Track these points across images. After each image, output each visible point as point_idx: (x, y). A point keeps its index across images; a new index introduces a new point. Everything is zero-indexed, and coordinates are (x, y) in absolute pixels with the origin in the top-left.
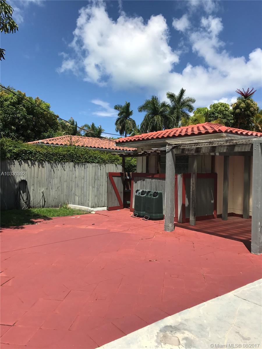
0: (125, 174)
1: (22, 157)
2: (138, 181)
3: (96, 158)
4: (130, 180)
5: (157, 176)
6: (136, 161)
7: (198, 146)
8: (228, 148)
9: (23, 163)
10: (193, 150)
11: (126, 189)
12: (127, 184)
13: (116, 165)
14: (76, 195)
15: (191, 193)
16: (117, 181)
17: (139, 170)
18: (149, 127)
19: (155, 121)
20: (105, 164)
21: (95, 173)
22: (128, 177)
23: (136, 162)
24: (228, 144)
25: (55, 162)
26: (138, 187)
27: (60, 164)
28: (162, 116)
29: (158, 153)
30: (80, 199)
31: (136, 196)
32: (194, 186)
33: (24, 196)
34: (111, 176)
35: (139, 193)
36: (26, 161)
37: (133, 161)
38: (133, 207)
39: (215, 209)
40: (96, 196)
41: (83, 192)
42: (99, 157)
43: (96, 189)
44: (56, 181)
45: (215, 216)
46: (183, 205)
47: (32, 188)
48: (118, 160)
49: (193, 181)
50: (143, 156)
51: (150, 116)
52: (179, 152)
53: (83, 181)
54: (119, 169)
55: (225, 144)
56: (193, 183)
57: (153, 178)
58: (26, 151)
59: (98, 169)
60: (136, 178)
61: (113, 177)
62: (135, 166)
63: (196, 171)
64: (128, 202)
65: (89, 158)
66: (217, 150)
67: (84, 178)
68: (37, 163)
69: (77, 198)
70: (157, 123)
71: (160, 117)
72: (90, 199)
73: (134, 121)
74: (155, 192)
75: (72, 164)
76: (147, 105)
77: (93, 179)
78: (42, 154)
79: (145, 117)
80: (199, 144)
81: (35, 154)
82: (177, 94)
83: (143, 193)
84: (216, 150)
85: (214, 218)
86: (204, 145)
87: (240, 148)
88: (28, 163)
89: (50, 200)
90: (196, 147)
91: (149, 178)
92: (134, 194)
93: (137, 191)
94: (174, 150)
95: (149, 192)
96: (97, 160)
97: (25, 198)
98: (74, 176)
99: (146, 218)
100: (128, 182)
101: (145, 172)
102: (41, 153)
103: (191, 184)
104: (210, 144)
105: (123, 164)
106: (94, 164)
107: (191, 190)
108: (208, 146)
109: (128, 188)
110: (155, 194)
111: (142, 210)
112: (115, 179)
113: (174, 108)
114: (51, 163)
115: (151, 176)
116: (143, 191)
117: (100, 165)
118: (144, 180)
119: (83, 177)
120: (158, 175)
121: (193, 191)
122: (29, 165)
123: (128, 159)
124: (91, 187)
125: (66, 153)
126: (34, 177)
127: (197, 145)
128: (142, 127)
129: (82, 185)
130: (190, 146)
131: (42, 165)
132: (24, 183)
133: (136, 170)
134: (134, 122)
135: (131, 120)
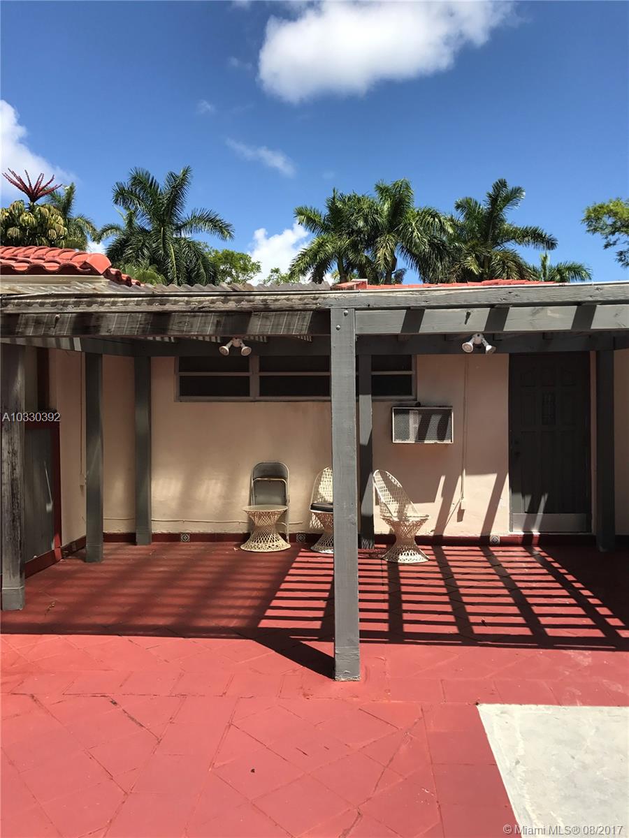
7: (94, 308)
8: (223, 320)
10: (63, 323)
15: (6, 488)
24: (231, 305)
32: (16, 461)
39: (57, 530)
45: (58, 553)
55: (220, 306)
63: (24, 406)
66: (175, 327)
80: (99, 299)
84: (170, 327)
85: (55, 561)
86: (125, 303)
87: (268, 323)
103: (4, 456)
104: (150, 303)
107: (6, 479)
121: (13, 481)
127: (90, 304)
130: (54, 304)
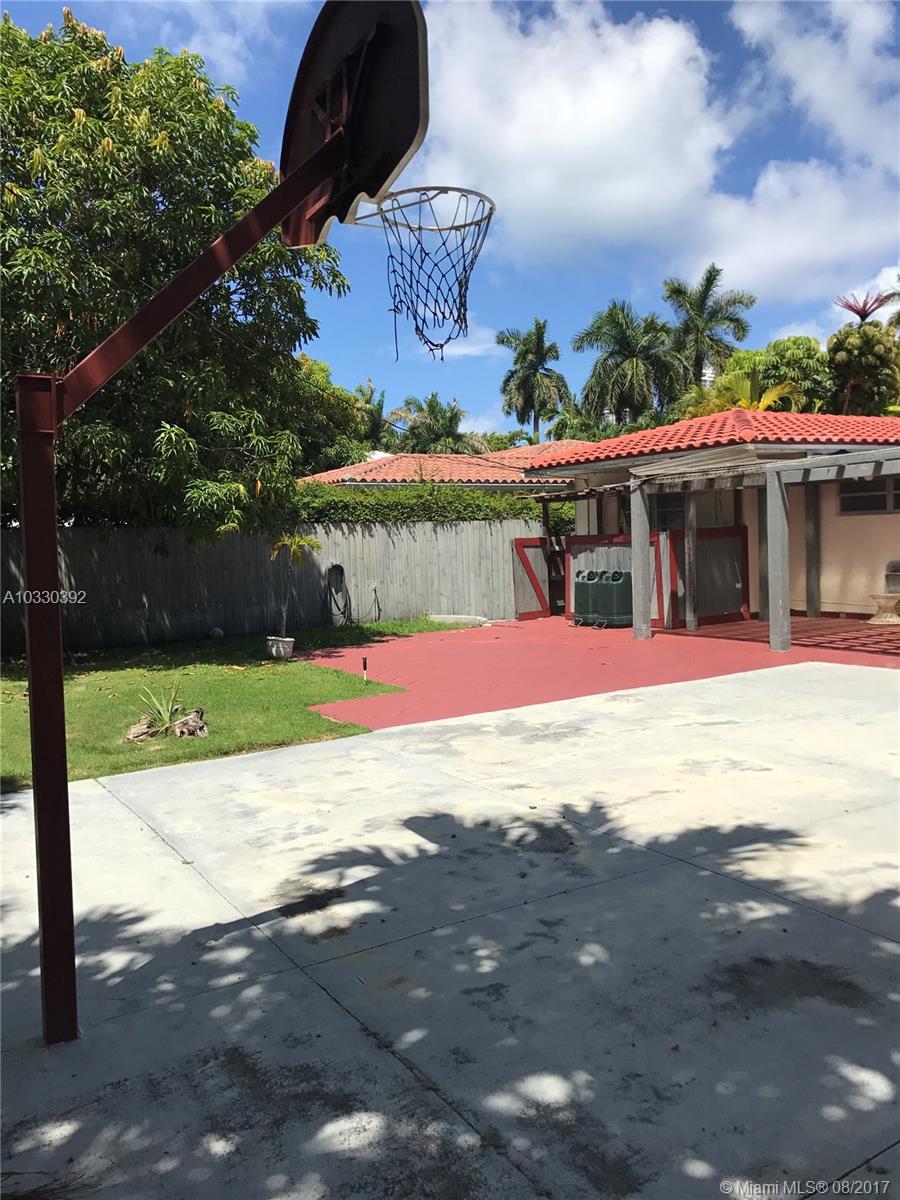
0: (551, 541)
1: (330, 518)
2: (581, 553)
3: (479, 507)
4: (562, 554)
5: (620, 539)
6: (572, 508)
9: (332, 528)
10: (678, 486)
11: (554, 574)
12: (555, 562)
13: (525, 521)
14: (442, 594)
15: (687, 567)
16: (534, 555)
17: (581, 530)
18: (608, 397)
19: (625, 376)
20: (501, 522)
21: (480, 545)
22: (557, 548)
23: (573, 511)
25: (395, 524)
26: (580, 565)
27: (404, 527)
28: (647, 358)
29: (621, 491)
30: (450, 602)
31: (577, 585)
32: (691, 553)
33: (340, 599)
34: (520, 545)
35: (584, 577)
36: (337, 524)
37: (567, 510)
38: (573, 610)
39: (746, 600)
40: (484, 596)
41: (455, 588)
42: (487, 507)
43: (483, 579)
44: (399, 565)
45: (746, 615)
46: (674, 594)
47: (353, 581)
48: (531, 509)
49: (689, 544)
50: (588, 498)
51: (610, 362)
52: (654, 490)
53: (454, 560)
54: (536, 530)
55: (727, 475)
56: (689, 549)
57: (611, 544)
58: (336, 503)
59: (486, 533)
60: (576, 547)
61: (525, 549)
62: (572, 522)
63: (695, 524)
64: (560, 603)
65: (465, 510)
67: (456, 557)
68: (358, 528)
69: (444, 601)
70: (632, 384)
71: (640, 364)
72: (473, 602)
73: (560, 379)
74: (616, 572)
75: (429, 525)
76: (599, 328)
77: (477, 554)
78: (368, 508)
79: (596, 366)
80: (686, 475)
81: (354, 508)
82: (694, 283)
83: (591, 576)
85: (743, 619)
86: (695, 476)
87: (750, 480)
88: (342, 529)
89: (391, 608)
90: (682, 480)
91: (604, 545)
92: (573, 580)
93: (579, 573)
94: (645, 487)
95: (604, 572)
96: (482, 513)
97: (341, 604)
98: (435, 552)
99: (600, 626)
100: (558, 559)
101: (594, 532)
102: (365, 506)
103: (686, 550)
104: (703, 475)
105: (545, 519)
106: (476, 522)
107: (687, 562)
108: (701, 478)
109: (558, 572)
110: (617, 576)
111: (590, 610)
112: (530, 553)
113: (687, 329)
114: (386, 526)
115: (606, 541)
116: (591, 572)
117: (490, 524)
118: (592, 552)
119: (454, 553)
120: (622, 537)
121: (690, 563)
122: (343, 533)
123: (554, 505)
124: (472, 575)
125: (415, 501)
126: (355, 559)
127: (683, 478)
128: (587, 397)
129: (454, 572)
130: (671, 478)
131: (370, 531)
132: (337, 571)
133: (574, 530)
134: (561, 383)
135: (549, 374)
